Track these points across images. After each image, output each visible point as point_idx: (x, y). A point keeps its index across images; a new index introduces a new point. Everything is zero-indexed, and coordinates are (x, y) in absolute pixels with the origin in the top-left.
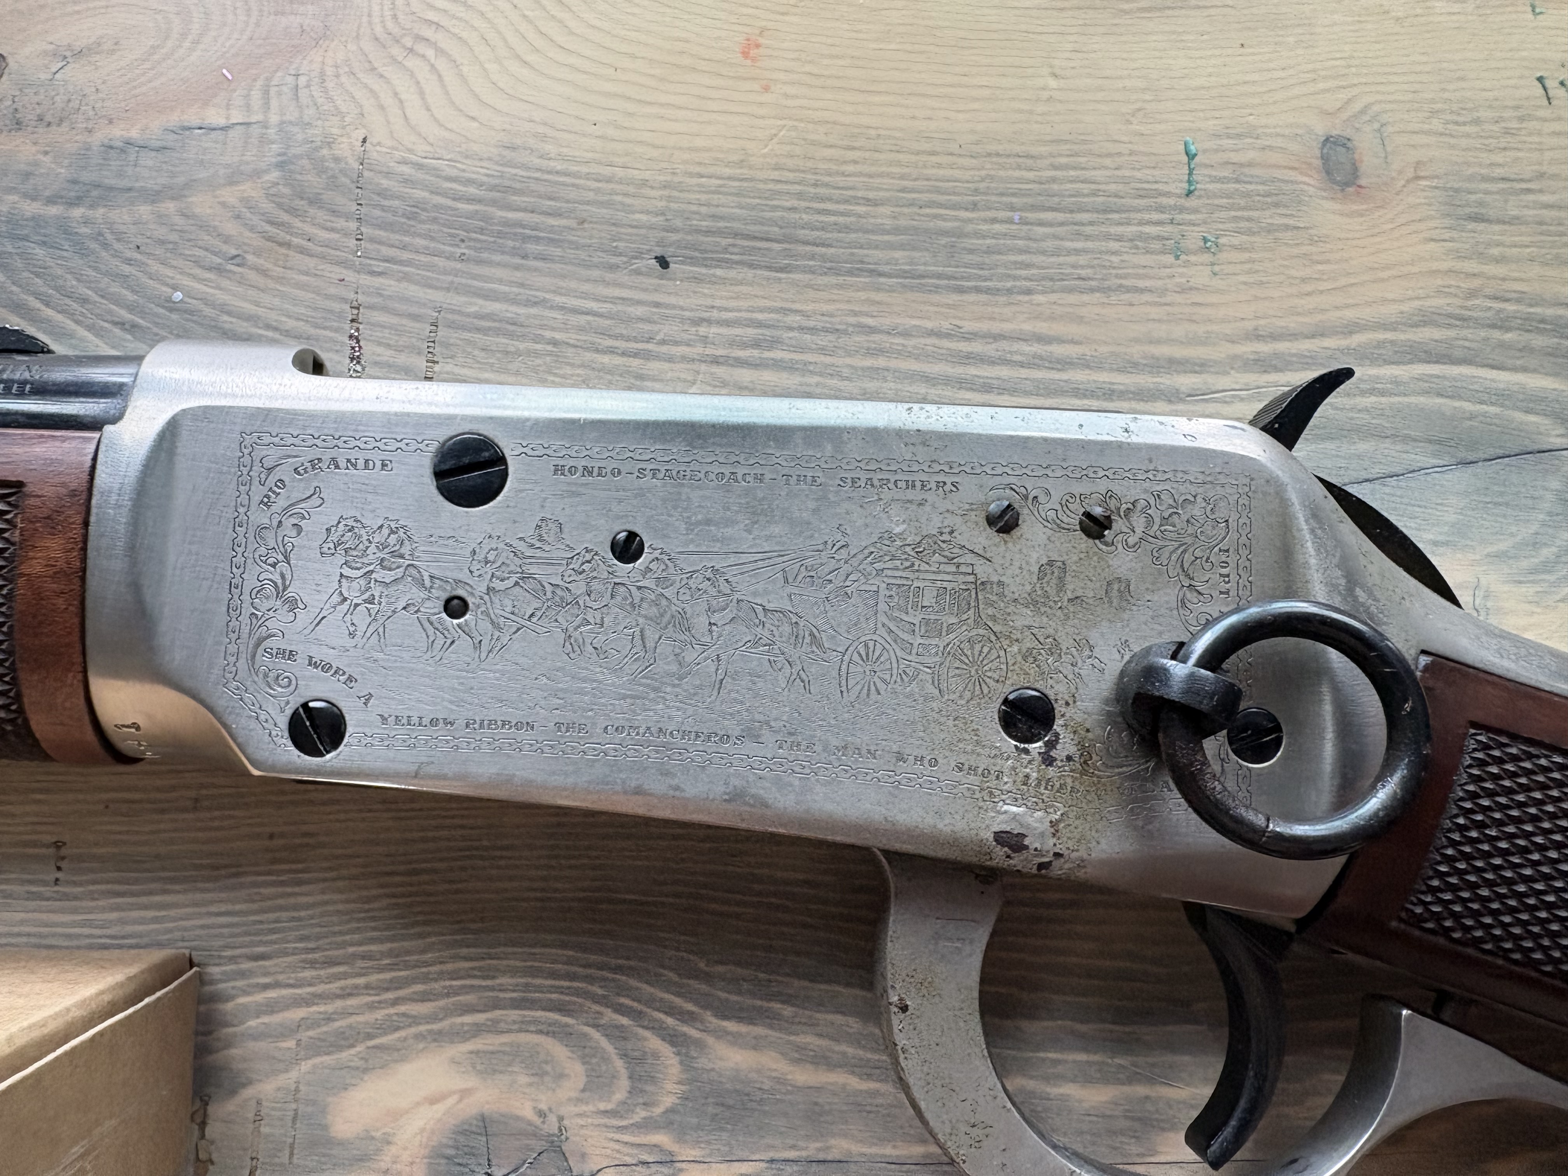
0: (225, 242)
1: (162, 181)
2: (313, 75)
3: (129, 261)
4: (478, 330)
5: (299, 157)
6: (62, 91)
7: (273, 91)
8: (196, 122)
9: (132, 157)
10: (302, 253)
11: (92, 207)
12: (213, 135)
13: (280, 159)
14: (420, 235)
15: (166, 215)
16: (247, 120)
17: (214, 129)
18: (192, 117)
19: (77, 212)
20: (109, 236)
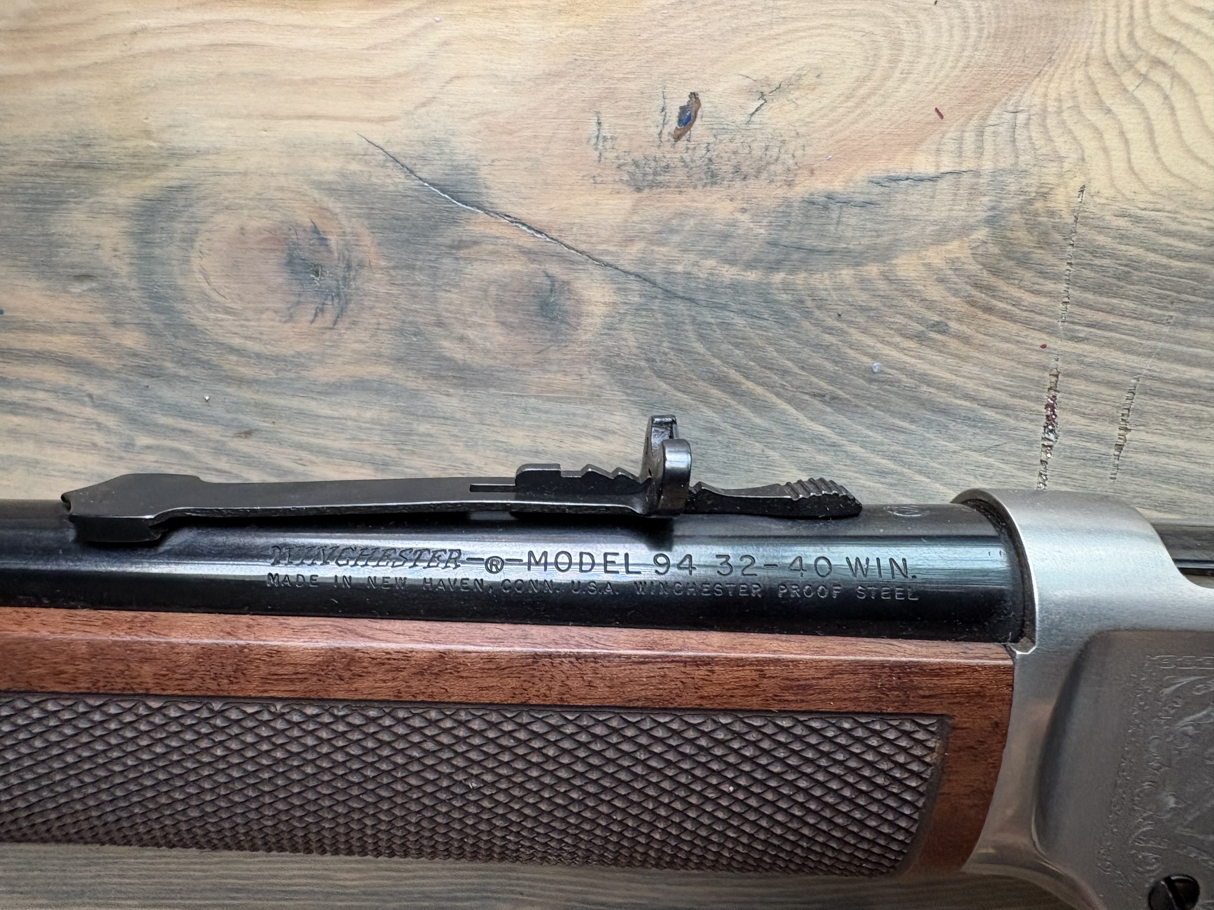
0: (928, 309)
1: (865, 241)
2: (1033, 111)
3: (830, 330)
4: (1174, 397)
5: (1011, 211)
6: (759, 136)
7: (989, 130)
8: (902, 172)
9: (835, 215)
10: (1005, 319)
11: (792, 271)
12: (921, 186)
13: (991, 213)
14: (1127, 297)
15: (869, 280)
16: (958, 168)
17: (921, 180)
18: (899, 168)
19: (778, 277)
20: (809, 303)
